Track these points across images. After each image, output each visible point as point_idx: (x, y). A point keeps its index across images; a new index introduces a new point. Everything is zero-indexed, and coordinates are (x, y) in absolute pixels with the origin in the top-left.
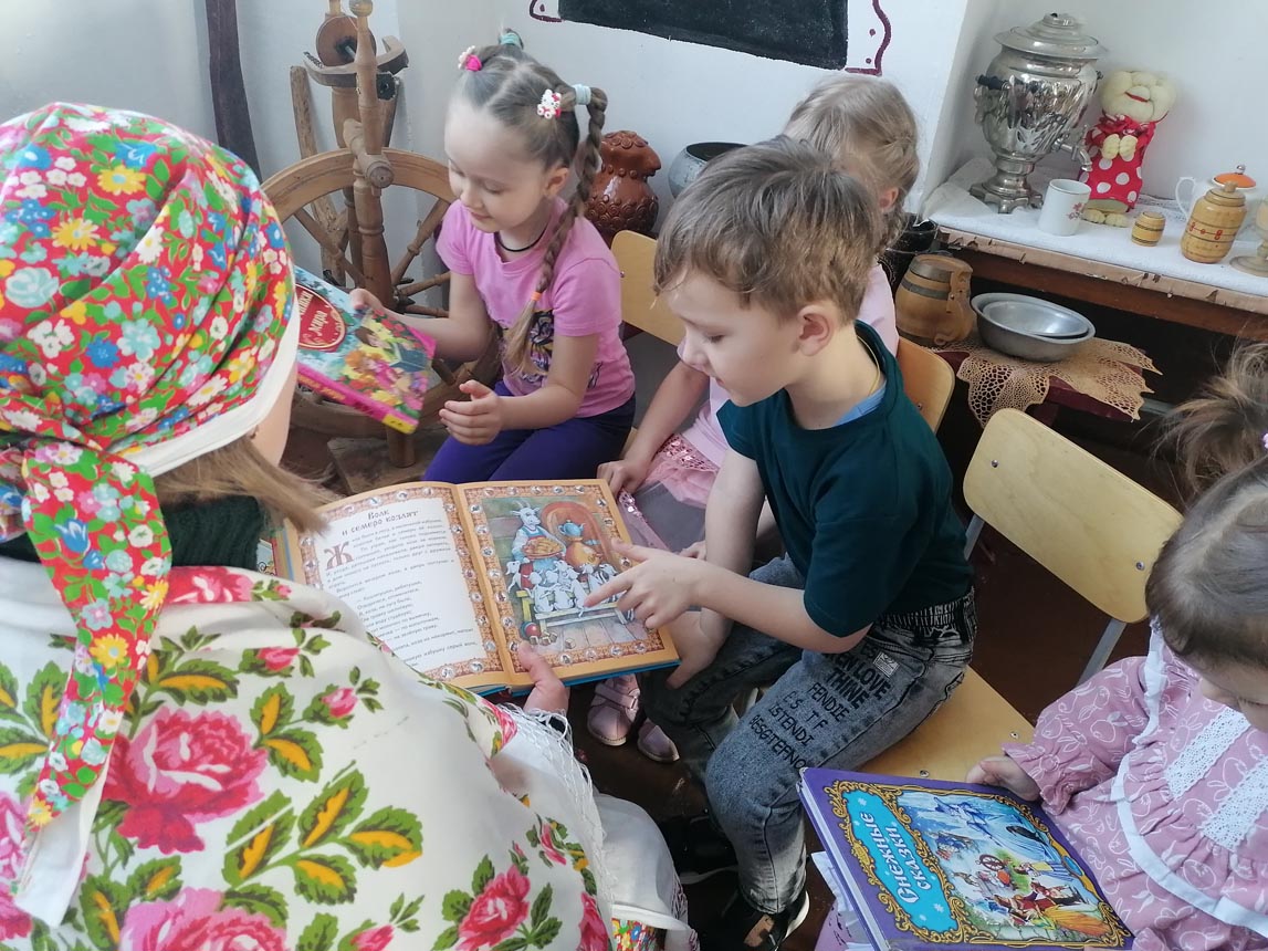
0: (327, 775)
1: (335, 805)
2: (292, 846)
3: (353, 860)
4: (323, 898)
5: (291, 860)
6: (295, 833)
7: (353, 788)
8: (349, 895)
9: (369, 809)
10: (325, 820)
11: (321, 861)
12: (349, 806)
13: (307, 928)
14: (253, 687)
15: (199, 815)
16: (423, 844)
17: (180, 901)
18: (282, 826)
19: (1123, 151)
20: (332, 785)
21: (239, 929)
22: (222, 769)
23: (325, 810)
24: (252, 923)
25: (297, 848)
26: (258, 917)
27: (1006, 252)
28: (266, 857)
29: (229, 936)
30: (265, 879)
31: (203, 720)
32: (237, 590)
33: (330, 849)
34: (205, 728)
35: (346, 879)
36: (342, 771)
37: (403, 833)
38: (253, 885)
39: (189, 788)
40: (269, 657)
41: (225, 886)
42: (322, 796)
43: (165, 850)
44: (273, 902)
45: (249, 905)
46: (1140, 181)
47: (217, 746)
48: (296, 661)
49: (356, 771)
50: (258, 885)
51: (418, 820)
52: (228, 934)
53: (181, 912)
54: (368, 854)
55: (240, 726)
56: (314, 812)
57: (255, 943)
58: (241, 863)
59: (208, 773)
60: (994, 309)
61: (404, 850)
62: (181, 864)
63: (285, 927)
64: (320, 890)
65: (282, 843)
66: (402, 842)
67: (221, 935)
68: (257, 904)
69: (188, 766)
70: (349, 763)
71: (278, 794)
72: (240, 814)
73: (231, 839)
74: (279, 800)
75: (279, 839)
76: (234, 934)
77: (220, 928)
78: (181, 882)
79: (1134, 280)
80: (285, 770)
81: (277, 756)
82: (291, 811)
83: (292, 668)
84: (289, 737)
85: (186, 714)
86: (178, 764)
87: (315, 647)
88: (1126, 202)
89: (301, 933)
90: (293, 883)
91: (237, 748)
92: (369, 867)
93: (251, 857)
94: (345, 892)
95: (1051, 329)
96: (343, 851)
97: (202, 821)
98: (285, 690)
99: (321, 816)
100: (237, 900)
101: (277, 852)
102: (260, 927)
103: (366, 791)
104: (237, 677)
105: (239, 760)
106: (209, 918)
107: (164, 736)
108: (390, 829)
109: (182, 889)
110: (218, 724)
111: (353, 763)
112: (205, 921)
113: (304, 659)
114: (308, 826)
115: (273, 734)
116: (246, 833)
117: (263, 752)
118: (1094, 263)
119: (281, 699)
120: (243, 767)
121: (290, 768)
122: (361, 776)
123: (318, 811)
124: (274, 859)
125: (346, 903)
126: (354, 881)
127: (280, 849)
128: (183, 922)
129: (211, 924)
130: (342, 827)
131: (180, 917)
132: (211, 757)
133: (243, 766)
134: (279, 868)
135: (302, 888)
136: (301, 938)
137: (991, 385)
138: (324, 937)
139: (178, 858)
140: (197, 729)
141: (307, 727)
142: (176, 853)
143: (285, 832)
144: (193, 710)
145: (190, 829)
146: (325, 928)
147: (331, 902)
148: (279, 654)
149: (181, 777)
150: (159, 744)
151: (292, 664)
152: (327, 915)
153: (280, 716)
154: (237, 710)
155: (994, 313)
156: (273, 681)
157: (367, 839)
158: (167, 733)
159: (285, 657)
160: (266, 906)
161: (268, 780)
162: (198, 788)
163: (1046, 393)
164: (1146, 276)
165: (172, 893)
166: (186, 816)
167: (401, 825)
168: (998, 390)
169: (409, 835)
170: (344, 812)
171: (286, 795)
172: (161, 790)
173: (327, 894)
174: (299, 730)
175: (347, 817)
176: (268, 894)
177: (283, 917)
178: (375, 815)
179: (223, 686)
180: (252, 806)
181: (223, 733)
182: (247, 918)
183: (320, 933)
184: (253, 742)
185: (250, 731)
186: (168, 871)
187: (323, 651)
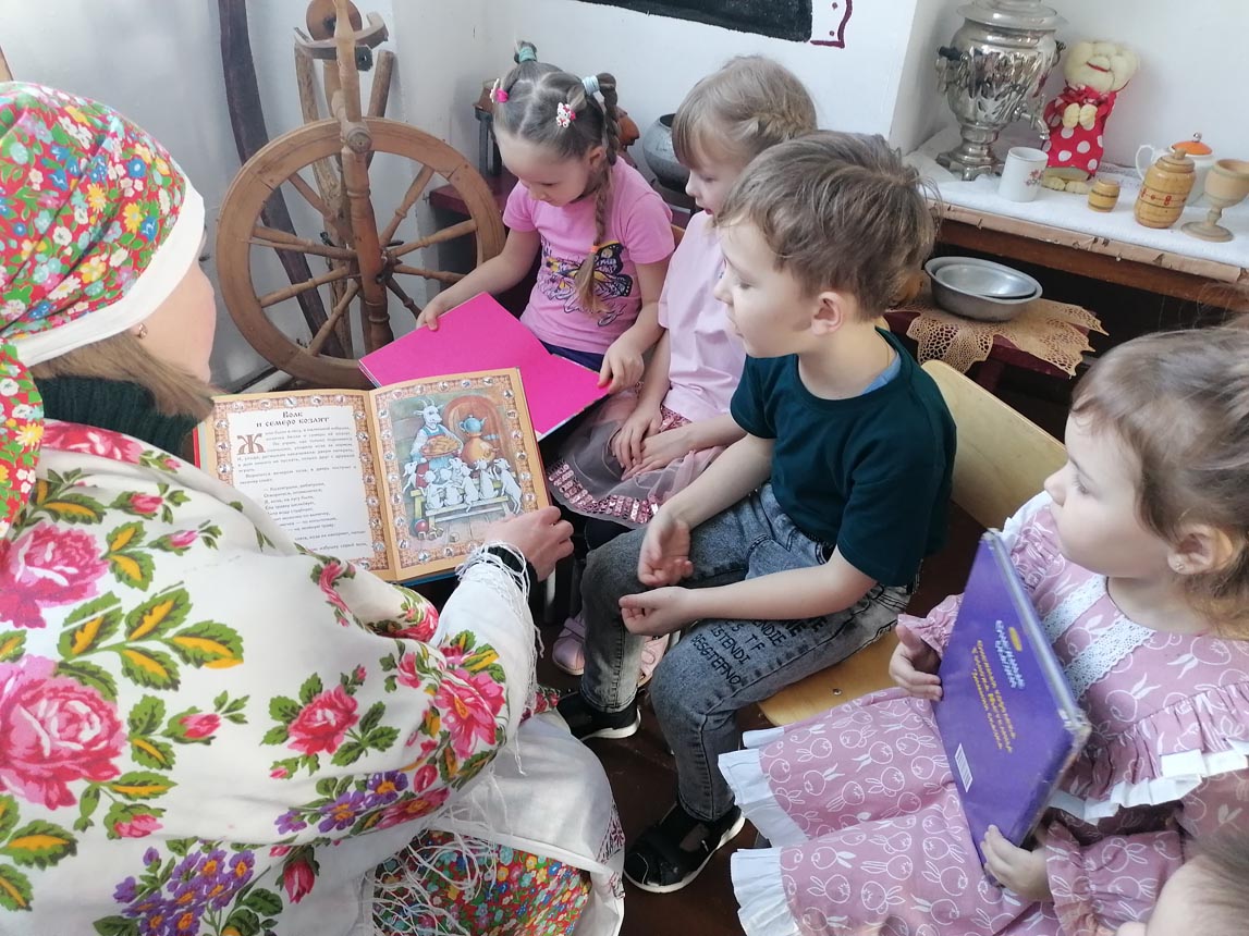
0: (157, 586)
1: (159, 612)
2: (119, 635)
3: (175, 657)
4: (147, 683)
5: (118, 648)
6: (122, 627)
7: (178, 602)
8: (174, 684)
9: (190, 620)
10: (149, 622)
11: (145, 653)
12: (174, 614)
13: (136, 706)
14: (116, 519)
15: (46, 602)
16: (243, 654)
17: (22, 664)
18: (111, 619)
19: (1083, 120)
20: (159, 595)
21: (71, 695)
22: (72, 570)
23: (151, 614)
24: (85, 693)
25: (124, 639)
26: (90, 688)
27: (964, 218)
28: (96, 642)
29: (63, 700)
30: (95, 659)
31: (68, 534)
32: (127, 452)
33: (153, 645)
34: (68, 540)
35: (169, 672)
36: (170, 587)
37: (224, 643)
38: (84, 662)
39: (45, 582)
40: (139, 503)
41: (59, 658)
42: (149, 603)
43: (17, 624)
44: (105, 681)
45: (81, 678)
46: (1101, 150)
47: (73, 553)
48: (160, 510)
49: (183, 589)
50: (89, 663)
51: (238, 634)
52: (61, 697)
53: (23, 672)
54: (189, 654)
55: (95, 542)
56: (140, 615)
57: (88, 709)
58: (73, 643)
59: (62, 573)
60: (945, 273)
61: (225, 657)
62: (27, 636)
63: (115, 701)
64: (145, 676)
65: (110, 633)
66: (222, 650)
67: (56, 697)
68: (88, 679)
69: (47, 566)
70: (177, 582)
71: (110, 594)
72: (77, 605)
73: (67, 622)
74: (110, 598)
75: (108, 628)
76: (68, 699)
77: (54, 690)
78: (24, 650)
79: (1085, 244)
80: (120, 578)
81: (117, 568)
82: (120, 609)
83: (155, 515)
84: (132, 556)
85: (57, 529)
86: (41, 563)
87: (176, 500)
88: (1086, 169)
89: (131, 709)
90: (121, 667)
91: (88, 557)
92: (190, 665)
93: (83, 639)
94: (169, 681)
95: (1002, 291)
96: (166, 649)
97: (48, 606)
98: (142, 528)
99: (146, 618)
100: (72, 672)
101: (105, 639)
102: (92, 697)
103: (190, 606)
104: (106, 510)
105: (86, 566)
106: (44, 681)
107: (37, 542)
108: (211, 638)
109: (25, 654)
110: (79, 538)
111: (182, 583)
112: (41, 682)
113: (167, 509)
114: (134, 624)
115: (119, 552)
116: (79, 619)
117: (107, 563)
118: (1048, 228)
119: (136, 531)
120: (88, 571)
121: (124, 577)
122: (187, 594)
123: (144, 613)
124: (102, 645)
125: (171, 690)
126: (177, 674)
127: (108, 638)
128: (24, 679)
129: (46, 686)
130: (166, 629)
131: (20, 677)
132: (66, 561)
133: (90, 569)
134: (106, 652)
135: (128, 672)
136: (131, 713)
137: (938, 343)
138: (153, 715)
139: (25, 632)
140: (61, 542)
141: (148, 551)
142: (24, 627)
143: (113, 625)
144: (63, 526)
145: (38, 611)
146: (153, 708)
147: (157, 687)
148: (147, 502)
149: (40, 573)
150: (31, 548)
151: (156, 511)
152: (153, 697)
153: (130, 542)
154: (98, 534)
155: (946, 276)
156: (134, 519)
157: (189, 643)
158: (40, 541)
159: (151, 505)
160: (97, 681)
161: (105, 583)
162: (51, 582)
163: (989, 351)
164: (1096, 240)
165: (17, 657)
166: (37, 602)
167: (221, 635)
168: (945, 348)
169: (230, 645)
170: (167, 618)
171: (117, 596)
172: (23, 581)
173: (152, 680)
174: (141, 552)
175: (170, 623)
176: (98, 672)
177: (114, 693)
178: (196, 625)
179: (92, 514)
180: (88, 600)
181: (80, 545)
182: (78, 687)
183: (150, 712)
184: (100, 555)
185: (102, 547)
186: (16, 641)
187: (183, 504)
